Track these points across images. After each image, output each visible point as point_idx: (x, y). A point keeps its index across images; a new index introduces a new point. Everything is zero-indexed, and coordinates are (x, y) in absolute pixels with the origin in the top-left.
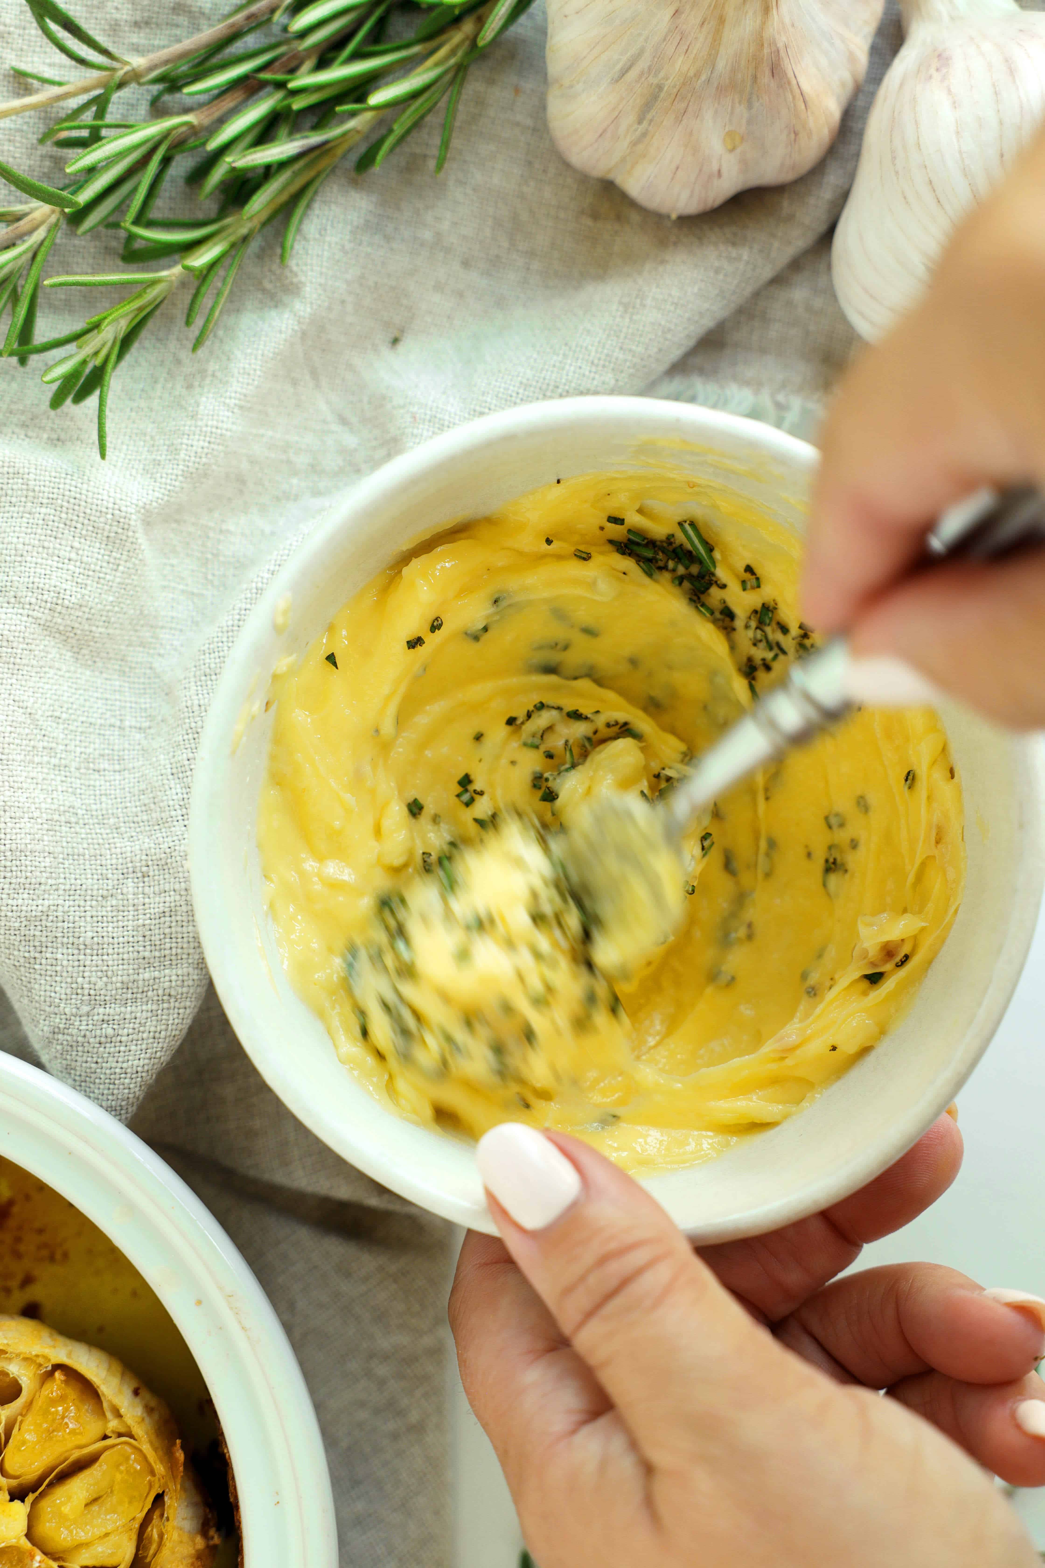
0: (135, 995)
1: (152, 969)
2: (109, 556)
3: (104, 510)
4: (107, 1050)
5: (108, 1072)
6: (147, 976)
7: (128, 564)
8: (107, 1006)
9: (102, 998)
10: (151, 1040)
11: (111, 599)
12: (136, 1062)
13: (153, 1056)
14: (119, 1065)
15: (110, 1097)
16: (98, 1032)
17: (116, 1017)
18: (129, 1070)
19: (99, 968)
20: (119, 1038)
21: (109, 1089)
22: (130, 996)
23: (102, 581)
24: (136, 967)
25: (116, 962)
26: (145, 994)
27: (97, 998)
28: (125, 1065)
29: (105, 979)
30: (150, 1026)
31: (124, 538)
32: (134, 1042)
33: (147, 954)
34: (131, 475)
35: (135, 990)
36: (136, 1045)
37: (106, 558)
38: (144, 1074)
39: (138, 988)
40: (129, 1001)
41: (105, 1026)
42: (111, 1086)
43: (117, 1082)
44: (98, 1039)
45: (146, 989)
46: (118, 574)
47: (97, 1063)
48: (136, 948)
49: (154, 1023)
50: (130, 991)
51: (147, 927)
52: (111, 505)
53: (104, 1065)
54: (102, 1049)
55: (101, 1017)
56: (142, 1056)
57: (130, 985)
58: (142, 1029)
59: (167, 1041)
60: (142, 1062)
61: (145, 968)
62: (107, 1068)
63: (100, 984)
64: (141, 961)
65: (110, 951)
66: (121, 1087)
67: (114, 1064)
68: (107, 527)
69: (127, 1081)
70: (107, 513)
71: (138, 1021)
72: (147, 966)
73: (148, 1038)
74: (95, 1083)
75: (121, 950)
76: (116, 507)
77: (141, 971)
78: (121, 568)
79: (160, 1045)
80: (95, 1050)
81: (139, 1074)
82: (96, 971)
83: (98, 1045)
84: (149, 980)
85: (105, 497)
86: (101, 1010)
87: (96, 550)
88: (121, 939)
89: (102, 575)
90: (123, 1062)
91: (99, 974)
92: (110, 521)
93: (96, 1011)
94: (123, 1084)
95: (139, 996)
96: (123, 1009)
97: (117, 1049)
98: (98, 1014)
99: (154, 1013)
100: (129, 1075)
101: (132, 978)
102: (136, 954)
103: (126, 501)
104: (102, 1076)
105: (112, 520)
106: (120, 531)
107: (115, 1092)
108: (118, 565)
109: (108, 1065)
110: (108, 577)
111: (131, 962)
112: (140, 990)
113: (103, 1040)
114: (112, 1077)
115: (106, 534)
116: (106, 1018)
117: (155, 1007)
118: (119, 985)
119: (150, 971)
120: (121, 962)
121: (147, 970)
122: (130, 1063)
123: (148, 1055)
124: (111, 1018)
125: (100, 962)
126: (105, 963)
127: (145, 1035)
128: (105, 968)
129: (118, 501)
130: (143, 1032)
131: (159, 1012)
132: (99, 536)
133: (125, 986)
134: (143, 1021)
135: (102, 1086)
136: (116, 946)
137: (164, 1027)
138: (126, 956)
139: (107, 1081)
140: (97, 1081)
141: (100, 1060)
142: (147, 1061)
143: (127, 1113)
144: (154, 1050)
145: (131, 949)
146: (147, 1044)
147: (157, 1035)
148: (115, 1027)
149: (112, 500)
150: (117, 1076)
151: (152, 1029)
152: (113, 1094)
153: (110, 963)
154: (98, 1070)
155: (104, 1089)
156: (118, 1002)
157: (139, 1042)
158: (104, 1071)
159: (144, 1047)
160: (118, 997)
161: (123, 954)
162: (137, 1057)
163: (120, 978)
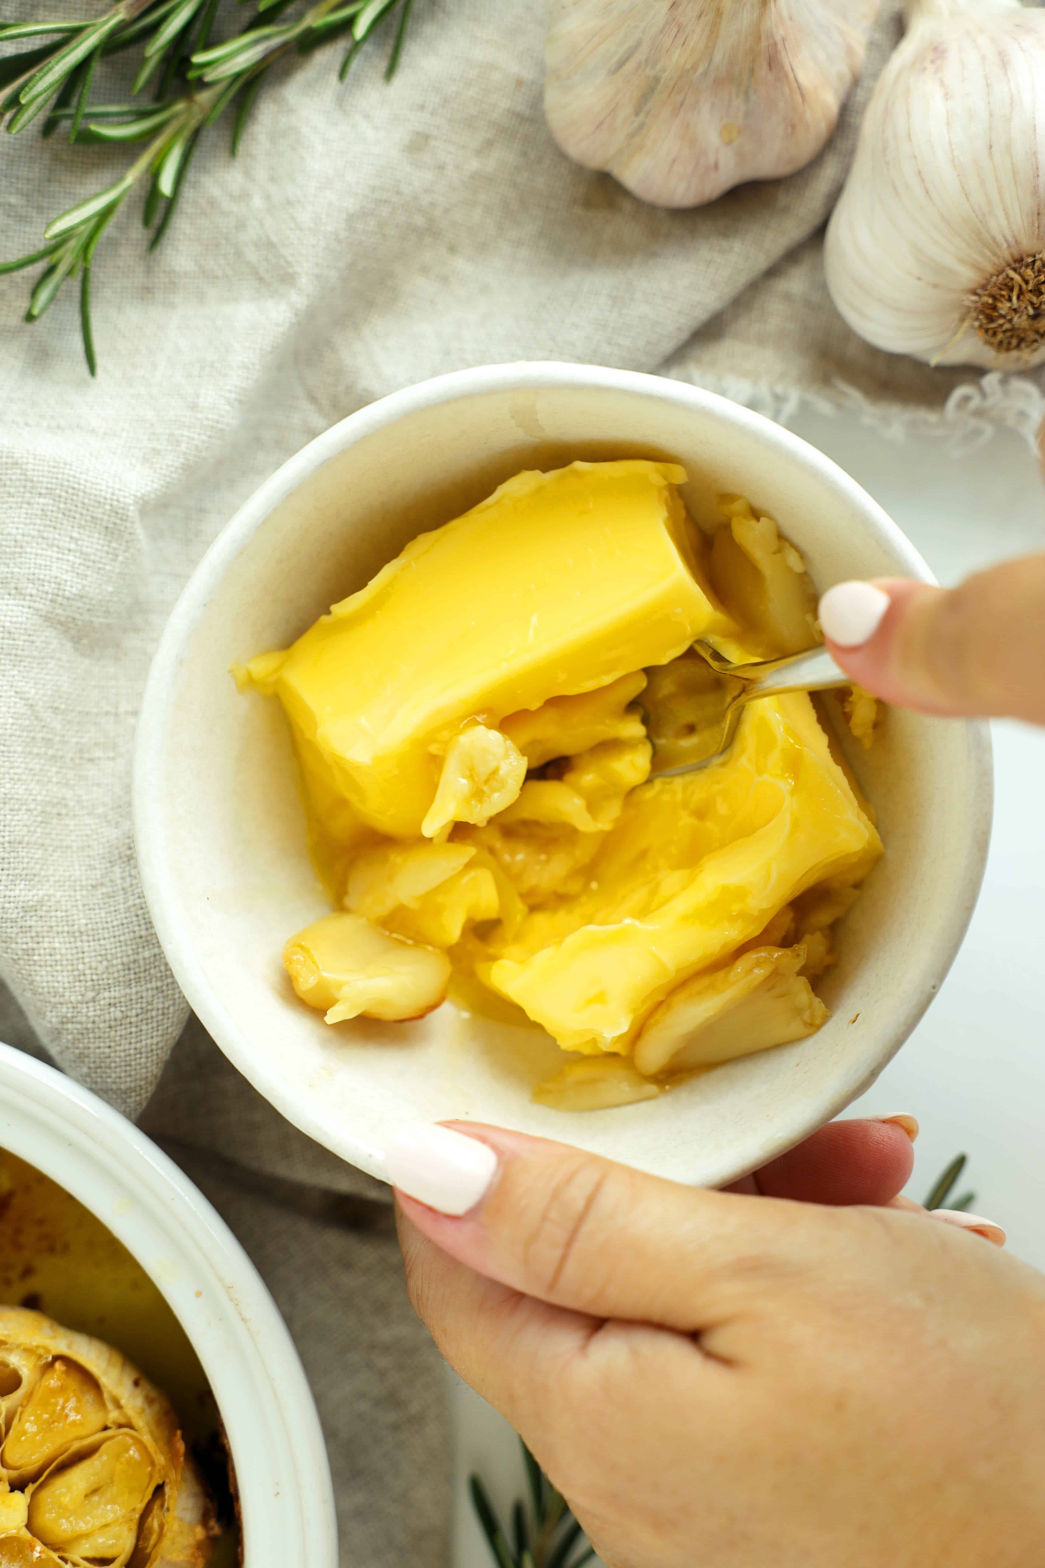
0: (138, 976)
1: (151, 946)
2: (109, 546)
3: (102, 500)
4: (119, 1033)
5: (122, 1054)
6: (147, 954)
7: (127, 554)
8: (112, 989)
9: (105, 982)
10: (160, 1018)
11: (110, 589)
12: (149, 1041)
13: (165, 1032)
14: (133, 1046)
15: (128, 1079)
16: (107, 1017)
17: (123, 999)
18: (143, 1050)
19: (98, 953)
20: (128, 1020)
21: (126, 1071)
22: (132, 976)
23: (102, 571)
24: (134, 947)
25: (113, 946)
26: (147, 973)
27: (101, 982)
28: (138, 1045)
29: (105, 963)
30: (158, 1003)
31: (122, 528)
32: (144, 1022)
33: (143, 933)
34: (131, 464)
35: (137, 970)
36: (147, 1024)
37: (106, 548)
38: (159, 1052)
39: (139, 967)
40: (133, 982)
41: (112, 1009)
42: (128, 1068)
43: (133, 1063)
44: (107, 1024)
45: (148, 967)
46: (117, 564)
47: (110, 1047)
48: (131, 929)
49: (161, 1000)
50: (132, 972)
51: (138, 906)
52: (109, 496)
53: (118, 1048)
54: (113, 1033)
55: (107, 1001)
56: (155, 1034)
57: (132, 966)
58: (150, 1007)
59: (176, 1015)
60: (155, 1040)
61: (144, 947)
62: (120, 1051)
63: (101, 968)
64: (138, 940)
65: (106, 936)
66: (138, 1067)
67: (127, 1047)
68: (106, 518)
69: (143, 1060)
70: (105, 504)
71: (144, 1000)
72: (145, 944)
73: (157, 1016)
74: (110, 1068)
75: (117, 933)
76: (115, 497)
77: (140, 950)
78: (120, 558)
79: (170, 1020)
80: (106, 1035)
81: (155, 1053)
82: (95, 956)
83: (108, 1030)
84: (149, 958)
85: (104, 488)
86: (107, 994)
87: (95, 541)
88: (115, 923)
89: (101, 566)
90: (136, 1043)
91: (99, 958)
92: (108, 512)
93: (101, 996)
94: (140, 1064)
95: (142, 975)
96: (128, 991)
97: (129, 1031)
98: (104, 999)
99: (160, 990)
100: (144, 1055)
101: (132, 958)
102: (132, 934)
103: (124, 491)
104: (117, 1060)
105: (111, 510)
106: (118, 522)
107: (133, 1073)
108: (117, 555)
109: (122, 1048)
110: (108, 568)
111: (129, 943)
112: (142, 969)
113: (113, 1023)
114: (128, 1058)
115: (105, 524)
116: (112, 1001)
117: (159, 984)
118: (120, 967)
119: (149, 949)
120: (118, 944)
121: (146, 948)
122: (144, 1043)
123: (160, 1033)
124: (117, 1001)
125: (98, 948)
126: (103, 947)
127: (154, 1013)
128: (103, 952)
129: (116, 492)
130: (152, 1010)
131: (165, 988)
132: (98, 526)
133: (126, 967)
134: (150, 999)
135: (118, 1070)
136: (111, 930)
137: (171, 1002)
138: (122, 938)
139: (123, 1064)
140: (113, 1065)
141: (112, 1044)
142: (159, 1039)
143: (147, 1092)
144: (165, 1026)
145: (126, 930)
146: (157, 1021)
147: (166, 1011)
148: (123, 1009)
149: (110, 490)
150: (133, 1057)
151: (160, 1006)
152: (130, 1076)
153: (108, 947)
154: (112, 1055)
155: (120, 1072)
156: (122, 984)
157: (149, 1021)
158: (118, 1054)
159: (155, 1025)
160: (121, 979)
161: (119, 936)
162: (150, 1036)
163: (119, 961)
